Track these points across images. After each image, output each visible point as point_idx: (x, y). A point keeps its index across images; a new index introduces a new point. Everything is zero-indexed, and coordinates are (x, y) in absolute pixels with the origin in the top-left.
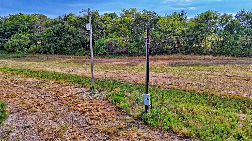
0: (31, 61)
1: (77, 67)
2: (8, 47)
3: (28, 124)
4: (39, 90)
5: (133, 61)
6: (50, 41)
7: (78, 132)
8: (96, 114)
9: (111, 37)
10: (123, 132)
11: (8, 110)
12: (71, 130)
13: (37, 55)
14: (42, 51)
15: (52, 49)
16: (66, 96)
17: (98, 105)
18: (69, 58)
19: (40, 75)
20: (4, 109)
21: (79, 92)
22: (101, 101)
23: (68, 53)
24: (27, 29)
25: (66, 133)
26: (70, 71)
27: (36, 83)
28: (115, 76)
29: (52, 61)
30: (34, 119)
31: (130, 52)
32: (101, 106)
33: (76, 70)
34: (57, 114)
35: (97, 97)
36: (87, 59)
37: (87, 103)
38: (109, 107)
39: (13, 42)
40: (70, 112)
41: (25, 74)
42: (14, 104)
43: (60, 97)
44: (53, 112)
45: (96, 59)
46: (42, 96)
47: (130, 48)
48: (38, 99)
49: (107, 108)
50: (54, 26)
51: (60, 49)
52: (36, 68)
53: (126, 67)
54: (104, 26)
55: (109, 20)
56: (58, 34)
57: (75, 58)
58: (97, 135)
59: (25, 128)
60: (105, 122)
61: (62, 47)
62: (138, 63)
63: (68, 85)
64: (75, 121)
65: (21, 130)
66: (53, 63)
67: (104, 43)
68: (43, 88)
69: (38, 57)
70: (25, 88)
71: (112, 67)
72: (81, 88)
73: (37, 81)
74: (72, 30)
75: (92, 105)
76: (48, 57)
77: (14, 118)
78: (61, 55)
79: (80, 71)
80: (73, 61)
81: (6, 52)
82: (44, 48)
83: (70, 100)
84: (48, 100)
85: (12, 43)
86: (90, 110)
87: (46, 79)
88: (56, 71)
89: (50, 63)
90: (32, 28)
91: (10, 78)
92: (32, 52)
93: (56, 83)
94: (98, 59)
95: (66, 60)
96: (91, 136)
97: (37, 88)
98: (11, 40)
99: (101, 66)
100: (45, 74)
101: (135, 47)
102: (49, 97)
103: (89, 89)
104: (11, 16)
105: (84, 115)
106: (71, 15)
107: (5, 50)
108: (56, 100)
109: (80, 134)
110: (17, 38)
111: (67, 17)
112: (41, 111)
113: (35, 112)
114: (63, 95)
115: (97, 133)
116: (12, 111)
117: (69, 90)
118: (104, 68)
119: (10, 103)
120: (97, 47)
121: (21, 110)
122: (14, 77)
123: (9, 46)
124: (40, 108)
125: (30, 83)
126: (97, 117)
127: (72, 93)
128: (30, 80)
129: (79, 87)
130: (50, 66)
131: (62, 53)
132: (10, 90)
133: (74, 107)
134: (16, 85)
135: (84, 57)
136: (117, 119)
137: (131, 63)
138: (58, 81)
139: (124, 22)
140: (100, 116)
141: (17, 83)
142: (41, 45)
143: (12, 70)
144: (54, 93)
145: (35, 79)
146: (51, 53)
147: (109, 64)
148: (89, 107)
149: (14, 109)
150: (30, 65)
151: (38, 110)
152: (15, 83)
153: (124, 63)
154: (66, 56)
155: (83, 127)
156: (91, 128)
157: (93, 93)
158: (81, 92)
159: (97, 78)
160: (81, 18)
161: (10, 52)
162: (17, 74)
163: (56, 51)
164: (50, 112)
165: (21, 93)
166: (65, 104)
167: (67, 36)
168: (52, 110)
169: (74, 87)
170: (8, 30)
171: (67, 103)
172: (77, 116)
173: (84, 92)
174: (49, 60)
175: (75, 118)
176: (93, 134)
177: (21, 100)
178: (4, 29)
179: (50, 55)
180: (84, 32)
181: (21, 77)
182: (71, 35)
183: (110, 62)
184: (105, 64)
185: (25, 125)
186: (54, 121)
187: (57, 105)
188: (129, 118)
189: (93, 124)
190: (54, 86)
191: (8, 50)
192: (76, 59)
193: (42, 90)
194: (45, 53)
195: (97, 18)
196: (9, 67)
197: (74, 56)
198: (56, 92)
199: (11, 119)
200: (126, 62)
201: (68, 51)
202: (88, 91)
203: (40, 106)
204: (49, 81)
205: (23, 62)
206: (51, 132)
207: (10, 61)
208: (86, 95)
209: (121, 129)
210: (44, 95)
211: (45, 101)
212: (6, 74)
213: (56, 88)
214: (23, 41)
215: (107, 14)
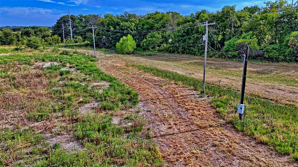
0: (160, 60)
1: (199, 70)
2: (143, 45)
3: (150, 109)
4: (161, 87)
5: (266, 68)
6: (180, 40)
7: (179, 121)
8: (197, 113)
9: (244, 38)
10: (212, 129)
11: (139, 98)
12: (175, 119)
13: (166, 54)
14: (171, 50)
15: (180, 49)
16: (179, 96)
17: (201, 107)
18: (195, 59)
19: (164, 75)
20: (137, 98)
21: (190, 93)
22: (205, 104)
23: (195, 54)
24: (160, 28)
25: (171, 120)
26: (190, 74)
27: (159, 82)
28: (233, 84)
29: (178, 61)
30: (154, 107)
31: (267, 57)
32: (204, 108)
33: (196, 74)
34: (169, 107)
35: (204, 100)
36: (212, 62)
37: (194, 104)
38: (210, 110)
39: (148, 40)
40: (178, 107)
41: (153, 73)
42: (143, 95)
43: (175, 95)
44: (167, 105)
45: (223, 62)
46: (162, 92)
47: (267, 52)
48: (158, 95)
49: (208, 110)
50: (185, 25)
51: (188, 49)
52: (162, 68)
53: (253, 75)
54: (239, 23)
55: (247, 16)
56: (188, 33)
57: (201, 59)
58: (191, 126)
59: (148, 111)
60: (201, 119)
61: (190, 46)
62: (271, 72)
63: (184, 87)
64: (179, 114)
65: (146, 112)
66: (178, 63)
67: (234, 45)
68: (164, 87)
69: (167, 56)
70: (151, 84)
71: (236, 74)
72: (194, 91)
73: (161, 80)
74: (202, 29)
75: (196, 105)
76: (175, 56)
77: (142, 104)
78: (188, 55)
79: (199, 75)
80: (197, 62)
81: (142, 49)
82: (173, 48)
83: (181, 99)
84: (165, 96)
85: (147, 42)
86: (193, 109)
87: (168, 79)
88: (178, 72)
89: (175, 63)
90: (165, 27)
91: (142, 75)
92: (162, 51)
93: (174, 83)
94: (225, 63)
95: (191, 61)
96: (187, 126)
97: (160, 86)
98: (146, 39)
99: (224, 71)
100: (168, 75)
101: (275, 51)
102: (167, 94)
103: (199, 93)
104: (148, 14)
105: (188, 112)
106: (204, 12)
107: (141, 47)
108: (171, 97)
109: (180, 122)
110: (151, 36)
111: (199, 14)
112: (159, 103)
113: (155, 103)
114: (177, 94)
115: (192, 125)
116: (142, 100)
117: (183, 91)
118: (226, 74)
119: (141, 94)
120: (225, 49)
121: (147, 100)
122: (146, 75)
123: (145, 44)
124: (159, 101)
125: (155, 81)
126: (197, 115)
127: (185, 94)
128: (156, 78)
129: (192, 90)
130: (174, 67)
131: (189, 53)
132: (141, 85)
133: (182, 105)
134: (146, 81)
135: (211, 58)
136: (212, 120)
137: (263, 70)
138: (176, 82)
139: (266, 18)
140: (199, 115)
141: (147, 80)
142: (171, 44)
143: (145, 68)
144: (170, 92)
145: (160, 78)
146: (179, 53)
147: (235, 69)
148: (193, 107)
149: (143, 98)
150: (158, 64)
151: (157, 102)
152: (146, 80)
153: (254, 70)
154: (193, 57)
155: (184, 119)
156: (189, 121)
157: (201, 97)
158: (192, 95)
159: (213, 84)
160: (213, 16)
161: (144, 50)
162: (148, 72)
163: (184, 50)
164: (165, 105)
165: (148, 88)
166: (177, 101)
167: (196, 35)
168: (166, 103)
169: (188, 90)
170: (145, 29)
171: (178, 101)
172: (182, 111)
173: (194, 95)
174: (175, 60)
175: (180, 112)
176: (189, 125)
177: (147, 93)
178: (142, 28)
179: (177, 55)
180: (214, 31)
181: (150, 75)
182: (200, 34)
183: (236, 67)
184: (231, 69)
185: (148, 110)
186: (166, 111)
187: (171, 101)
188: (222, 120)
189: (192, 119)
190: (172, 86)
191: (143, 47)
192: (201, 61)
193: (163, 88)
194: (173, 52)
195: (232, 15)
196: (142, 65)
197: (200, 57)
198: (172, 91)
199: (140, 104)
200: (256, 68)
201: (195, 52)
202: (199, 94)
203: (159, 100)
204: (170, 81)
205: (154, 61)
206: (162, 117)
207: (143, 59)
208: (195, 97)
209: (211, 126)
210: (164, 92)
211: (163, 96)
212: (140, 72)
213: (173, 88)
214: (156, 40)
215: (246, 8)
